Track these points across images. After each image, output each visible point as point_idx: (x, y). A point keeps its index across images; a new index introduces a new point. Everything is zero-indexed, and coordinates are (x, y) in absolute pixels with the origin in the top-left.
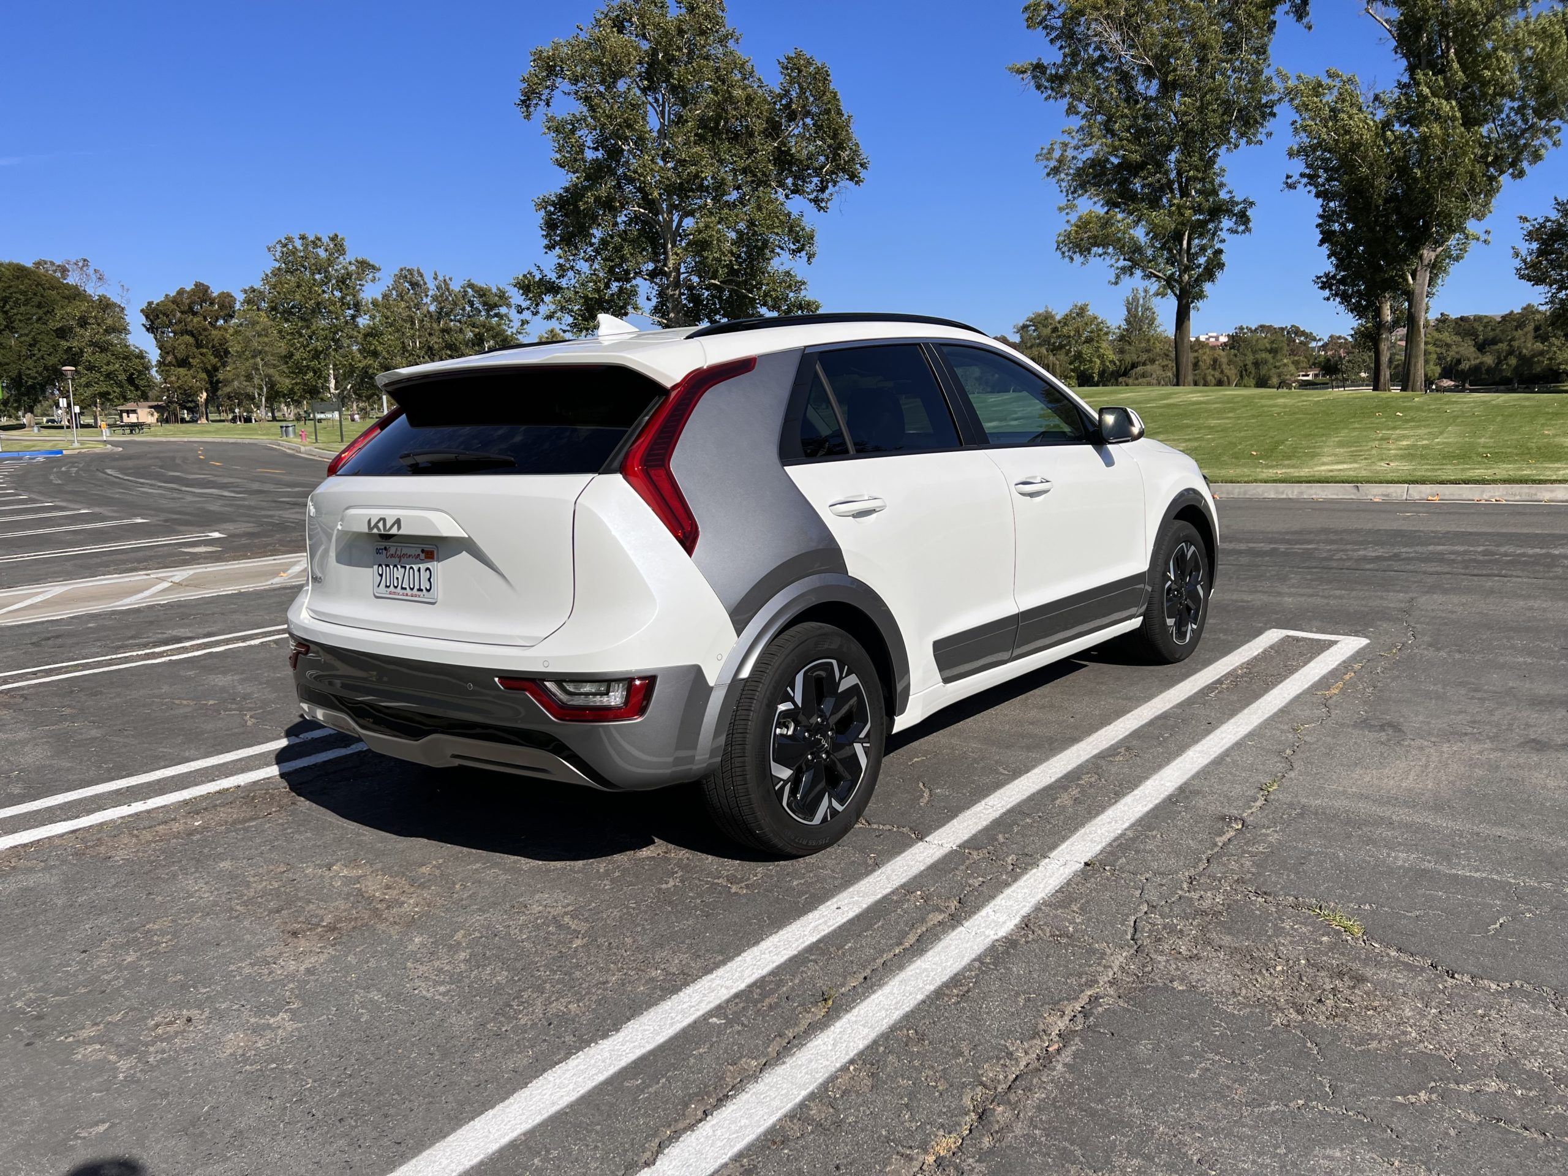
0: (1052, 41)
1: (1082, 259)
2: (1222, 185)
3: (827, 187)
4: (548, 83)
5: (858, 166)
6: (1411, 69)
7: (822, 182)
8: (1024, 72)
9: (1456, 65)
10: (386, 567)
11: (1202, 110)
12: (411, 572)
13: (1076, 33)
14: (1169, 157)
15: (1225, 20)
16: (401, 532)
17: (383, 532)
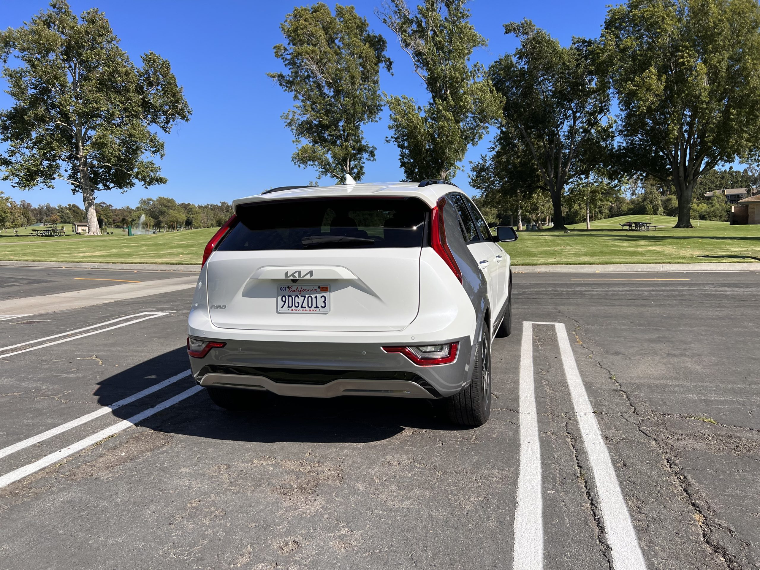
0: (286, 65)
1: (304, 166)
2: (362, 138)
3: (169, 121)
4: (6, 50)
5: (187, 112)
6: (434, 98)
7: (167, 118)
8: (274, 77)
9: (451, 98)
10: (289, 296)
11: (354, 104)
12: (310, 298)
13: (297, 63)
14: (339, 124)
15: (361, 67)
16: (312, 278)
17: (297, 278)
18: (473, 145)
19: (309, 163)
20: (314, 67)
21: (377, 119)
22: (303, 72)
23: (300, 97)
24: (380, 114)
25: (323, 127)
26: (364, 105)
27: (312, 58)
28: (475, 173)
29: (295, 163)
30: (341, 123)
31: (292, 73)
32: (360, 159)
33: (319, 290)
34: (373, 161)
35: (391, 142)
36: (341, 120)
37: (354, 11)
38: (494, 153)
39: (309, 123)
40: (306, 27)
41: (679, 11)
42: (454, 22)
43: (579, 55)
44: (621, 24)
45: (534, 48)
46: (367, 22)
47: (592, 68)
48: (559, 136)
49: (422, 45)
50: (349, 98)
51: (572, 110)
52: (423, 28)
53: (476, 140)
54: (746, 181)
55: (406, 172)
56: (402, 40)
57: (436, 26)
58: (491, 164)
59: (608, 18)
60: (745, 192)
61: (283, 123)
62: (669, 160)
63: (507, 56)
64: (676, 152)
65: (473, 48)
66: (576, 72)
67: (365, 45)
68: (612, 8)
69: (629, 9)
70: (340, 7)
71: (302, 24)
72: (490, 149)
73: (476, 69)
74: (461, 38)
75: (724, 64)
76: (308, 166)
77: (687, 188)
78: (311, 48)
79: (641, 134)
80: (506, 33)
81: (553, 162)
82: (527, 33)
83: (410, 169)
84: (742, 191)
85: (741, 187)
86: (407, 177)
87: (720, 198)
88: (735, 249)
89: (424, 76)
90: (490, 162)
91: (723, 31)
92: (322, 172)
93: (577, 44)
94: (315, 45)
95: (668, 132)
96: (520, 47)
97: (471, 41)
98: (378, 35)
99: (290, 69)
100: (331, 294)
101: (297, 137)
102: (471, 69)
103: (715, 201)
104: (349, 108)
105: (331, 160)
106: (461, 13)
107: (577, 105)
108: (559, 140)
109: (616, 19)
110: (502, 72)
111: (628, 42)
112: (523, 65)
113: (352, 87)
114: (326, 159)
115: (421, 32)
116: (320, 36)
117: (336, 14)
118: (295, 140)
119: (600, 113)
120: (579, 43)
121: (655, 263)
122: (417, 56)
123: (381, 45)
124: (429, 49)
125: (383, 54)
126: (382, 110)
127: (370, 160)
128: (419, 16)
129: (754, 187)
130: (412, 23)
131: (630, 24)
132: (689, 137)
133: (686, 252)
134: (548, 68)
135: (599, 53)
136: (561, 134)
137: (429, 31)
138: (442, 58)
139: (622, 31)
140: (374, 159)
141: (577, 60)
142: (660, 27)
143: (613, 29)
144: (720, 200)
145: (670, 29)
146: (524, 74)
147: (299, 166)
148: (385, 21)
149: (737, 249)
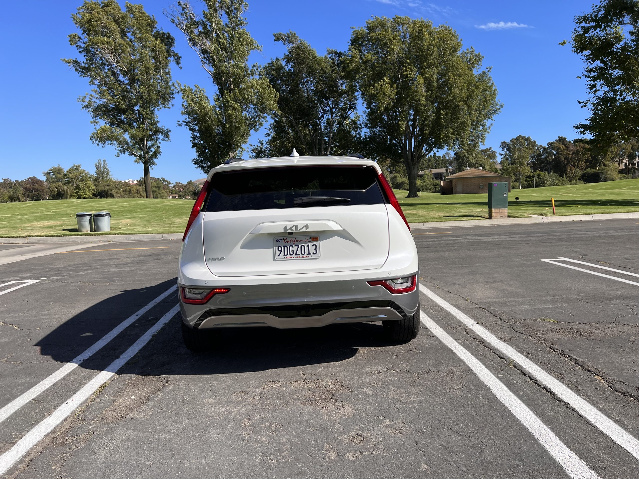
0: (80, 52)
1: (102, 145)
2: (158, 122)
6: (220, 90)
8: (69, 63)
9: (237, 91)
10: (284, 247)
11: (149, 92)
12: (303, 247)
13: (91, 51)
14: (135, 108)
15: (153, 60)
16: (307, 230)
17: (295, 231)
18: (255, 131)
19: (107, 142)
20: (108, 56)
21: (170, 106)
22: (98, 60)
23: (96, 82)
24: (173, 101)
25: (118, 110)
26: (159, 93)
27: (107, 48)
28: (254, 154)
29: (93, 142)
30: (137, 108)
31: (87, 60)
32: (156, 140)
33: (310, 240)
34: (168, 141)
35: (183, 126)
36: (136, 105)
37: (143, 9)
38: (269, 138)
39: (106, 106)
40: (99, 19)
41: (402, 35)
42: (234, 28)
43: (333, 63)
44: (362, 42)
45: (299, 55)
46: (156, 20)
47: (343, 74)
48: (321, 126)
49: (209, 45)
50: (144, 86)
51: (330, 106)
52: (208, 31)
53: (257, 127)
54: (444, 163)
55: (197, 152)
56: (189, 39)
57: (219, 30)
58: (267, 148)
59: (353, 37)
60: (445, 171)
61: (80, 105)
62: (401, 146)
63: (277, 60)
64: (405, 141)
65: (251, 51)
66: (331, 76)
67: (157, 40)
68: (355, 30)
69: (368, 31)
70: (130, 5)
71: (95, 17)
72: (266, 134)
73: (255, 68)
74: (240, 41)
75: (435, 77)
76: (106, 145)
77: (414, 168)
78: (106, 39)
79: (380, 127)
80: (275, 40)
81: (317, 147)
82: (292, 43)
83: (200, 149)
84: (443, 170)
85: (442, 168)
86: (198, 156)
87: (429, 175)
88: (466, 210)
89: (210, 71)
90: (266, 145)
91: (433, 53)
92: (120, 150)
93: (331, 55)
94: (109, 37)
95: (399, 126)
96: (287, 53)
97: (249, 45)
98: (166, 33)
99: (85, 56)
100: (321, 242)
101: (94, 118)
102: (251, 68)
103: (426, 178)
104: (145, 94)
105: (129, 140)
106: (239, 21)
107: (333, 102)
108: (321, 129)
109: (359, 38)
110: (274, 73)
111: (368, 56)
112: (289, 68)
113: (147, 77)
114: (124, 139)
115: (207, 34)
116: (114, 28)
117: (126, 10)
118: (92, 121)
119: (349, 110)
120: (332, 54)
121: (419, 222)
122: (203, 53)
123: (169, 41)
124: (215, 49)
125: (172, 49)
126: (174, 98)
127: (165, 140)
128: (204, 20)
129: (450, 168)
130: (199, 25)
131: (369, 43)
132: (413, 130)
133: (434, 214)
134: (310, 72)
135: (348, 63)
136: (322, 125)
137: (214, 33)
138: (226, 57)
139: (364, 48)
140: (169, 140)
141: (332, 67)
142: (389, 47)
143: (358, 46)
144: (429, 177)
145: (396, 49)
146: (291, 75)
147: (98, 145)
148: (173, 21)
149: (466, 211)
